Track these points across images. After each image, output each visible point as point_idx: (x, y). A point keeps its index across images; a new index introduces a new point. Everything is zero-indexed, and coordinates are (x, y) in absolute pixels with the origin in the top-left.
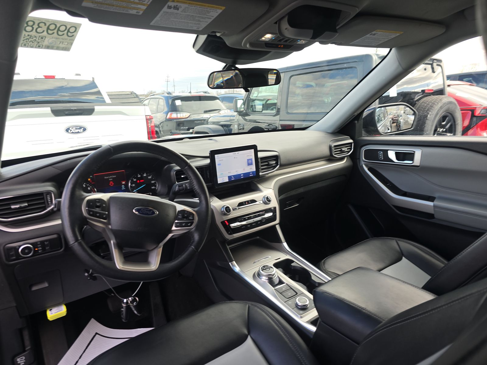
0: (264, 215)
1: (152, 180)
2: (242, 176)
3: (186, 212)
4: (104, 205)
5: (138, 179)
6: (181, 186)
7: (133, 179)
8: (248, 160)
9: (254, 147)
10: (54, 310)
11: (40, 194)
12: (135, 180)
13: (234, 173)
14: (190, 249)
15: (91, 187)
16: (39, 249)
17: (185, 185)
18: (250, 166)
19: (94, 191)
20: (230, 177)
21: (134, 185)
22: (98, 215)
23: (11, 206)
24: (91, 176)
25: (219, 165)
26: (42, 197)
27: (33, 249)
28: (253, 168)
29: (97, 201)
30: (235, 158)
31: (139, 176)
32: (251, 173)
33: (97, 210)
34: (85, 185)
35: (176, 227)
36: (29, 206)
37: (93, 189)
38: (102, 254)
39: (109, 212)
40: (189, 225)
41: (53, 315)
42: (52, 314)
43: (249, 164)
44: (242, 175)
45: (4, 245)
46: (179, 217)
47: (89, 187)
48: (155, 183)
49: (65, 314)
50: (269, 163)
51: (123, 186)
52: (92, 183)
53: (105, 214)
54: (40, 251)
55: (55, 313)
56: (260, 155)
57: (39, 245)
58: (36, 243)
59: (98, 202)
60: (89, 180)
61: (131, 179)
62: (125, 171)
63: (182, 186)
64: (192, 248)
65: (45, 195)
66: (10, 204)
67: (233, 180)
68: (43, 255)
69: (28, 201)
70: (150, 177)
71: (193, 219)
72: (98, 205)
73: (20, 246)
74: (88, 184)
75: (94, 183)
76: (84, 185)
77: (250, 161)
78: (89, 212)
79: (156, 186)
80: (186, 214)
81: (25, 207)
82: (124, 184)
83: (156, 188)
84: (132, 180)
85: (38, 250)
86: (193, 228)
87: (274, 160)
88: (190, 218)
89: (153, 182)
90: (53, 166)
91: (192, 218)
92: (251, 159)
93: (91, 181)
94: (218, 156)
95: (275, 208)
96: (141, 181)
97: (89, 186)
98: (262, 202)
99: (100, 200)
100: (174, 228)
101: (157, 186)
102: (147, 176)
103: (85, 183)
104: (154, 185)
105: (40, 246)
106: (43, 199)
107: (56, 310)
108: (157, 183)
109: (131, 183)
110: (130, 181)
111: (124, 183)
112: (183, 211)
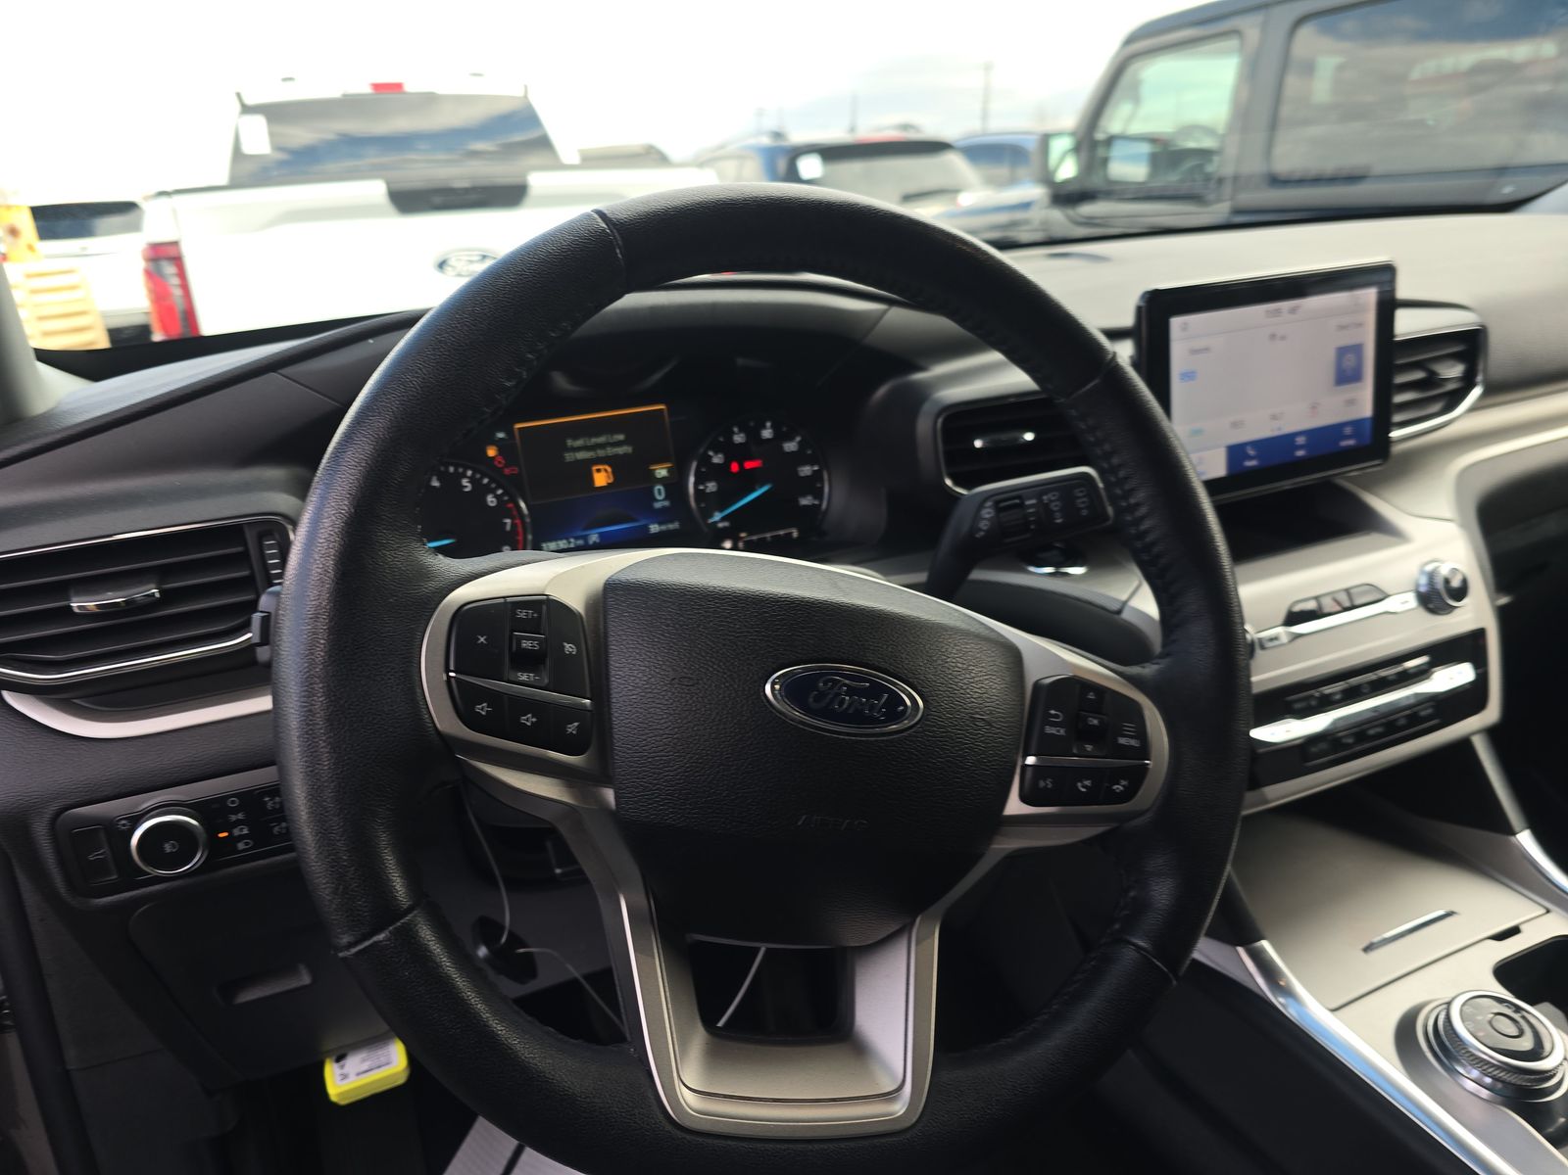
0: (1422, 674)
1: (799, 458)
2: (1301, 447)
3: (1091, 696)
4: (569, 648)
5: (733, 452)
6: (1015, 506)
7: (711, 453)
8: (1342, 352)
9: (1382, 275)
10: (355, 1062)
11: (227, 534)
12: (718, 459)
13: (1259, 427)
14: (1128, 956)
15: (500, 492)
16: (236, 832)
17: (1040, 500)
18: (1349, 391)
19: (515, 513)
20: (1236, 453)
21: (711, 487)
22: (528, 720)
23: (68, 599)
24: (501, 435)
25: (1188, 376)
26: (240, 549)
27: (202, 836)
28: (1362, 402)
29: (522, 614)
30: (1273, 336)
31: (739, 438)
32: (1348, 430)
33: (523, 684)
34: (472, 480)
35: (1025, 798)
36: (167, 597)
37: (511, 505)
38: (558, 871)
39: (601, 692)
40: (1118, 788)
41: (352, 1086)
42: (345, 1082)
43: (1346, 376)
44: (1301, 440)
45: (54, 807)
46: (1049, 730)
47: (489, 490)
48: (817, 476)
49: (401, 1080)
50: (1433, 374)
51: (659, 491)
52: (507, 471)
53: (576, 712)
54: (241, 846)
55: (358, 1074)
56: (1408, 324)
57: (235, 811)
58: (221, 800)
59: (534, 626)
60: (491, 452)
61: (701, 450)
62: (668, 409)
63: (1021, 505)
64: (1138, 948)
65: (250, 536)
66: (64, 589)
67: (1253, 470)
68: (261, 862)
69: (161, 574)
70: (790, 446)
71: (1144, 751)
72: (526, 644)
73: (136, 820)
74: (484, 475)
75: (516, 470)
76: (465, 482)
77: (1350, 361)
78: (463, 700)
79: (818, 495)
80: (1096, 708)
81: (151, 604)
82: (662, 481)
83: (820, 505)
84: (705, 460)
85: (232, 840)
86: (1147, 810)
87: (1457, 357)
88: (1122, 741)
89: (806, 470)
90: (289, 370)
91: (1133, 742)
92: (1357, 349)
93: (500, 459)
94: (1185, 327)
95: (1479, 635)
96: (749, 465)
97: (493, 485)
98: (1411, 601)
99: (540, 610)
100: (1014, 806)
101: (826, 489)
102: (781, 436)
103: (469, 473)
104: (812, 486)
105: (240, 816)
106: (243, 558)
107: (364, 1061)
108: (826, 476)
109: (696, 476)
110: (694, 465)
111: (662, 472)
112: (1071, 690)
